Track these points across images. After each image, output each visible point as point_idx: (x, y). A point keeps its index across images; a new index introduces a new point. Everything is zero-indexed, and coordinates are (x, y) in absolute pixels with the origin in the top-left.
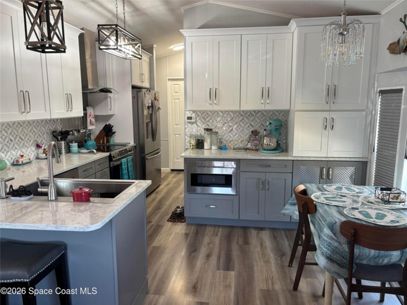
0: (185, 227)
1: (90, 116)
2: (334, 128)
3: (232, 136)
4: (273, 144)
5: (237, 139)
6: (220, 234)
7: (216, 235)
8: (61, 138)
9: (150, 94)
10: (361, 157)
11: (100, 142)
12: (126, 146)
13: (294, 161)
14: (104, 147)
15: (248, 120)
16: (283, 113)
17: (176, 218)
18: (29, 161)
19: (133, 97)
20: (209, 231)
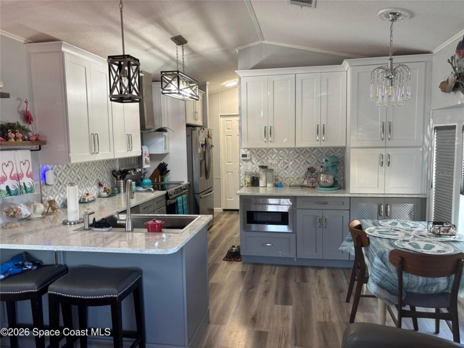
0: (242, 266)
1: (145, 155)
2: (390, 164)
3: (288, 173)
4: (330, 181)
5: (293, 176)
6: (277, 272)
7: (274, 274)
8: (120, 177)
9: (204, 132)
10: (420, 193)
11: (154, 181)
12: (181, 184)
13: (351, 198)
14: (158, 186)
15: (304, 157)
16: (339, 150)
17: (231, 257)
18: (94, 199)
19: (188, 136)
20: (266, 269)
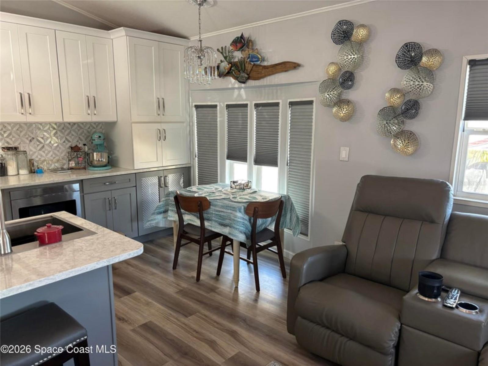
2: (166, 139)
3: (44, 155)
4: (105, 160)
5: (52, 158)
13: (136, 174)
15: (63, 133)
16: (100, 125)
